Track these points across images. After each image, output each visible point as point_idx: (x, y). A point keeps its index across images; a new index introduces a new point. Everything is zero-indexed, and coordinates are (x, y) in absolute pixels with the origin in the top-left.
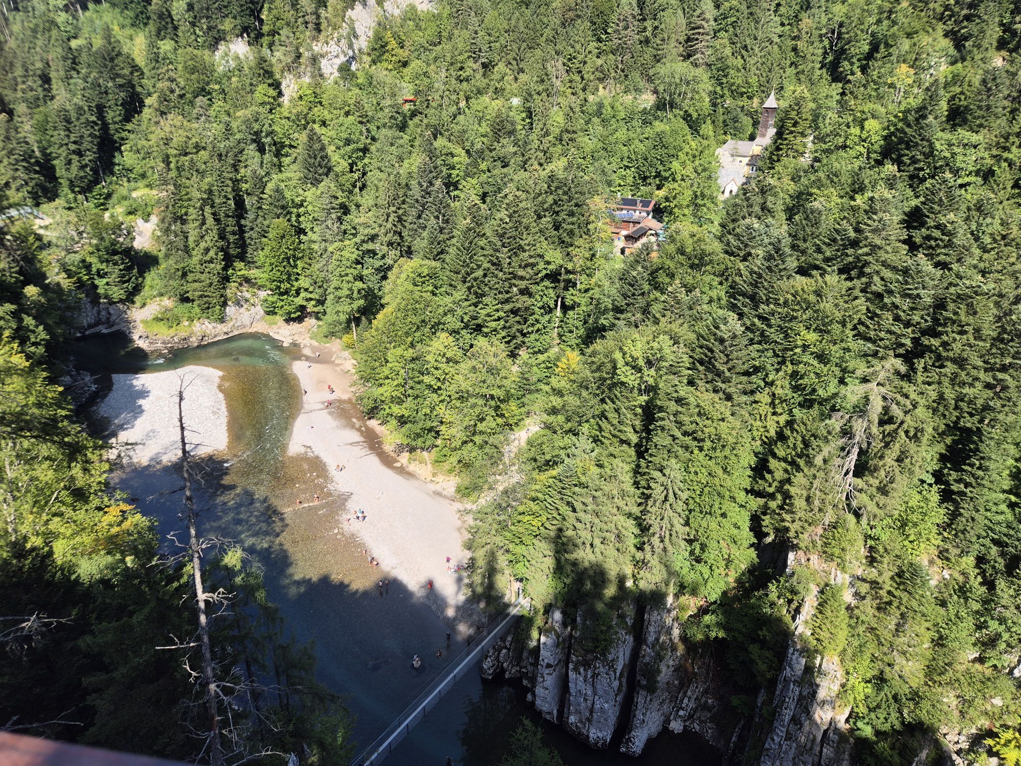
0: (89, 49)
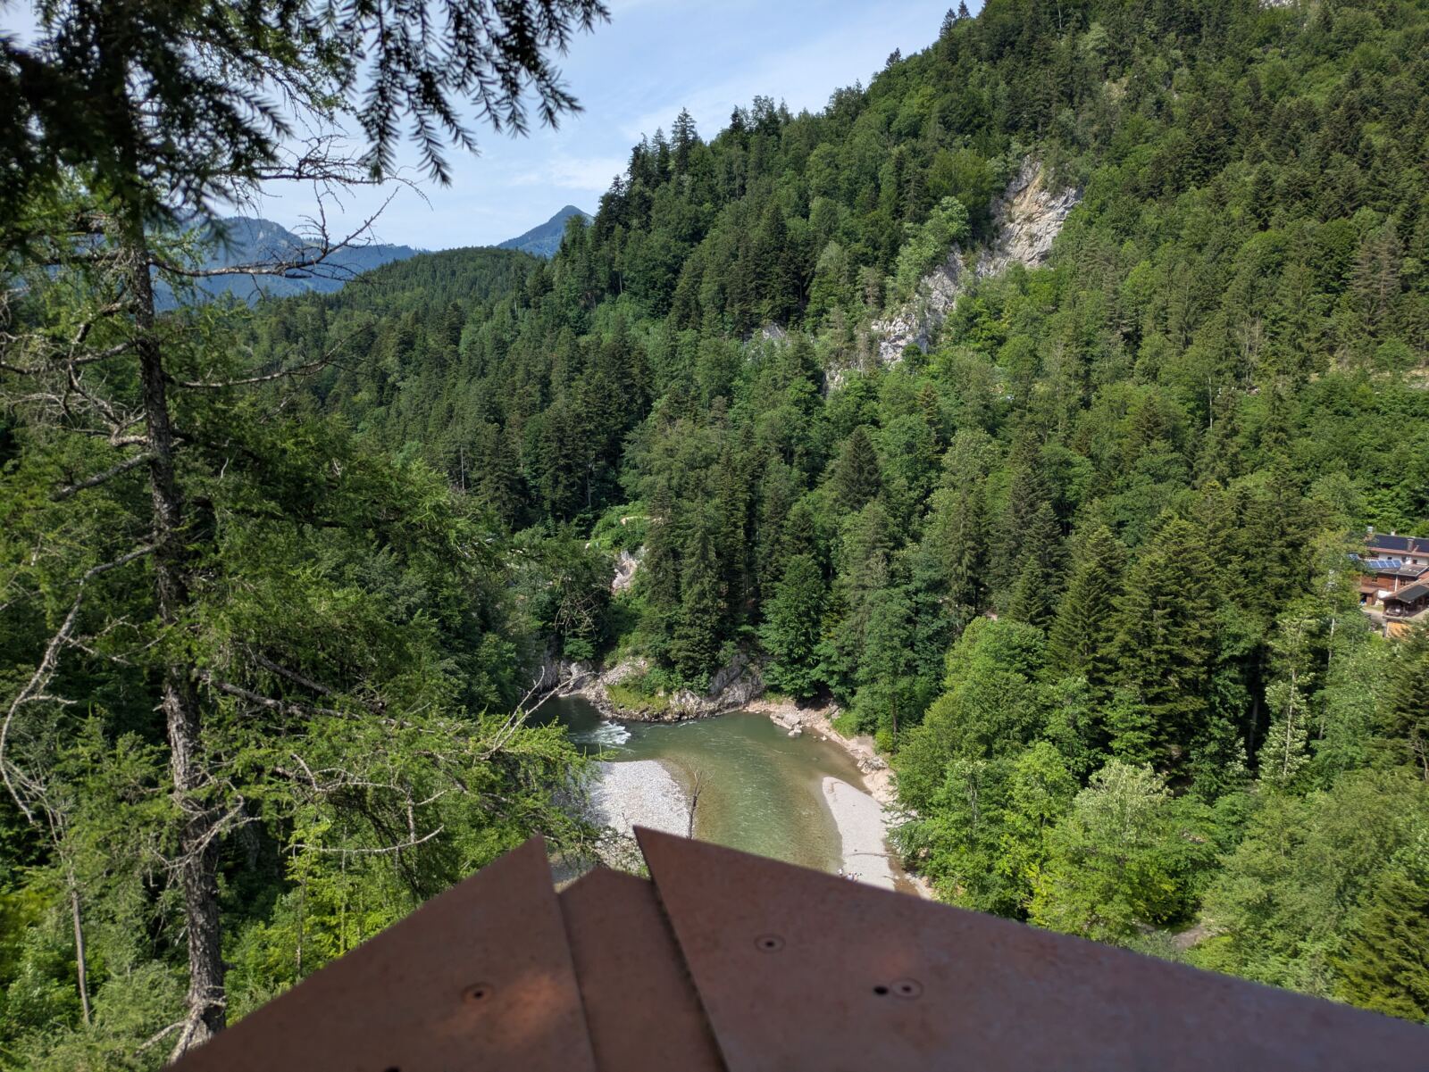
0: (599, 345)
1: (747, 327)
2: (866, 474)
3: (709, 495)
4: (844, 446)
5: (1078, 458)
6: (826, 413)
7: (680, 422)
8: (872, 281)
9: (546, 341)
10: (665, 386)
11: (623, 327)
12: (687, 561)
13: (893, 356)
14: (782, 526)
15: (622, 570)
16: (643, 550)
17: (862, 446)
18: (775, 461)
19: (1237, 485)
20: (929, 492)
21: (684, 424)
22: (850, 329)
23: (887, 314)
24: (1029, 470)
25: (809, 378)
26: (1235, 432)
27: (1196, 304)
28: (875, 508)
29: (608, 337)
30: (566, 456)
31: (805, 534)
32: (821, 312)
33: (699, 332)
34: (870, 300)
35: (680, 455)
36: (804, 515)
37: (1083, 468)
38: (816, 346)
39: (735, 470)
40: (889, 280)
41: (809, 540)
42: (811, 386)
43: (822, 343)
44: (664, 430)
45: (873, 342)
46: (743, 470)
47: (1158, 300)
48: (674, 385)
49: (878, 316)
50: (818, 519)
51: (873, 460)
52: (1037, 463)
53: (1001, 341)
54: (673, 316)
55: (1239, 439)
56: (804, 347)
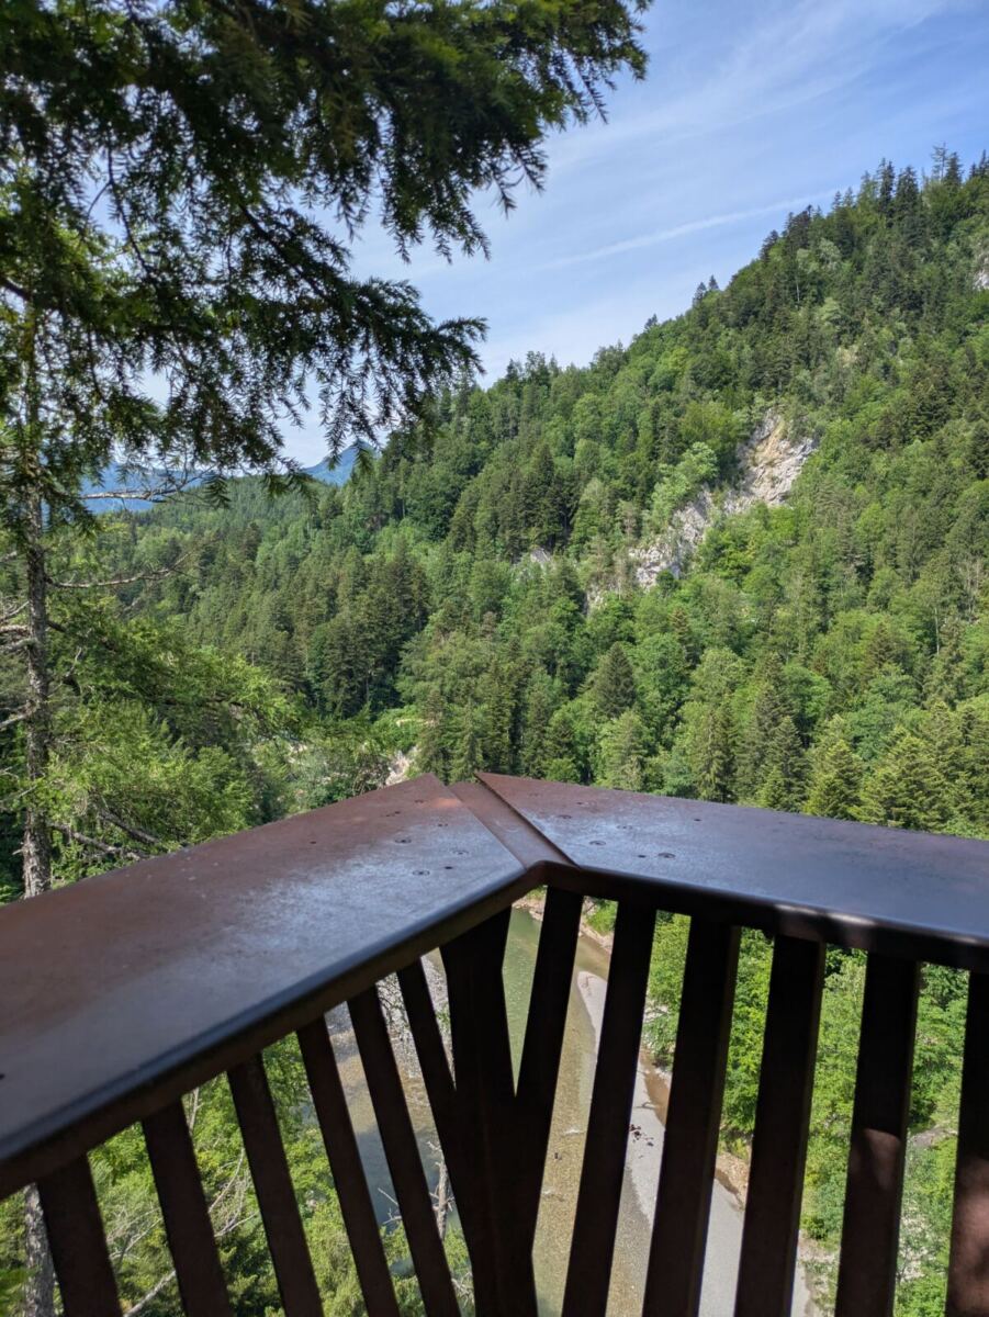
0: (382, 564)
1: (516, 550)
2: (622, 686)
3: (478, 701)
4: (604, 660)
5: (817, 678)
6: (587, 630)
7: (453, 634)
8: (630, 514)
9: (335, 559)
10: (441, 602)
11: (404, 548)
12: (455, 762)
13: (647, 581)
14: (544, 732)
15: (396, 768)
16: (415, 751)
17: (619, 660)
18: (539, 672)
19: (962, 707)
20: (680, 704)
21: (457, 636)
22: (610, 555)
23: (643, 543)
24: (772, 687)
25: (571, 598)
26: (960, 658)
27: (922, 543)
28: (631, 717)
29: (391, 557)
30: (348, 662)
31: (566, 740)
32: (583, 540)
33: (473, 554)
34: (628, 530)
35: (453, 664)
36: (565, 722)
37: (821, 686)
38: (579, 570)
39: (502, 678)
40: (645, 514)
41: (569, 745)
42: (573, 605)
43: (584, 568)
44: (439, 641)
45: (630, 567)
46: (509, 680)
47: (888, 539)
48: (448, 600)
49: (634, 544)
50: (578, 727)
51: (628, 674)
52: (779, 682)
53: (746, 570)
54: (450, 539)
55: (964, 665)
56: (567, 570)
